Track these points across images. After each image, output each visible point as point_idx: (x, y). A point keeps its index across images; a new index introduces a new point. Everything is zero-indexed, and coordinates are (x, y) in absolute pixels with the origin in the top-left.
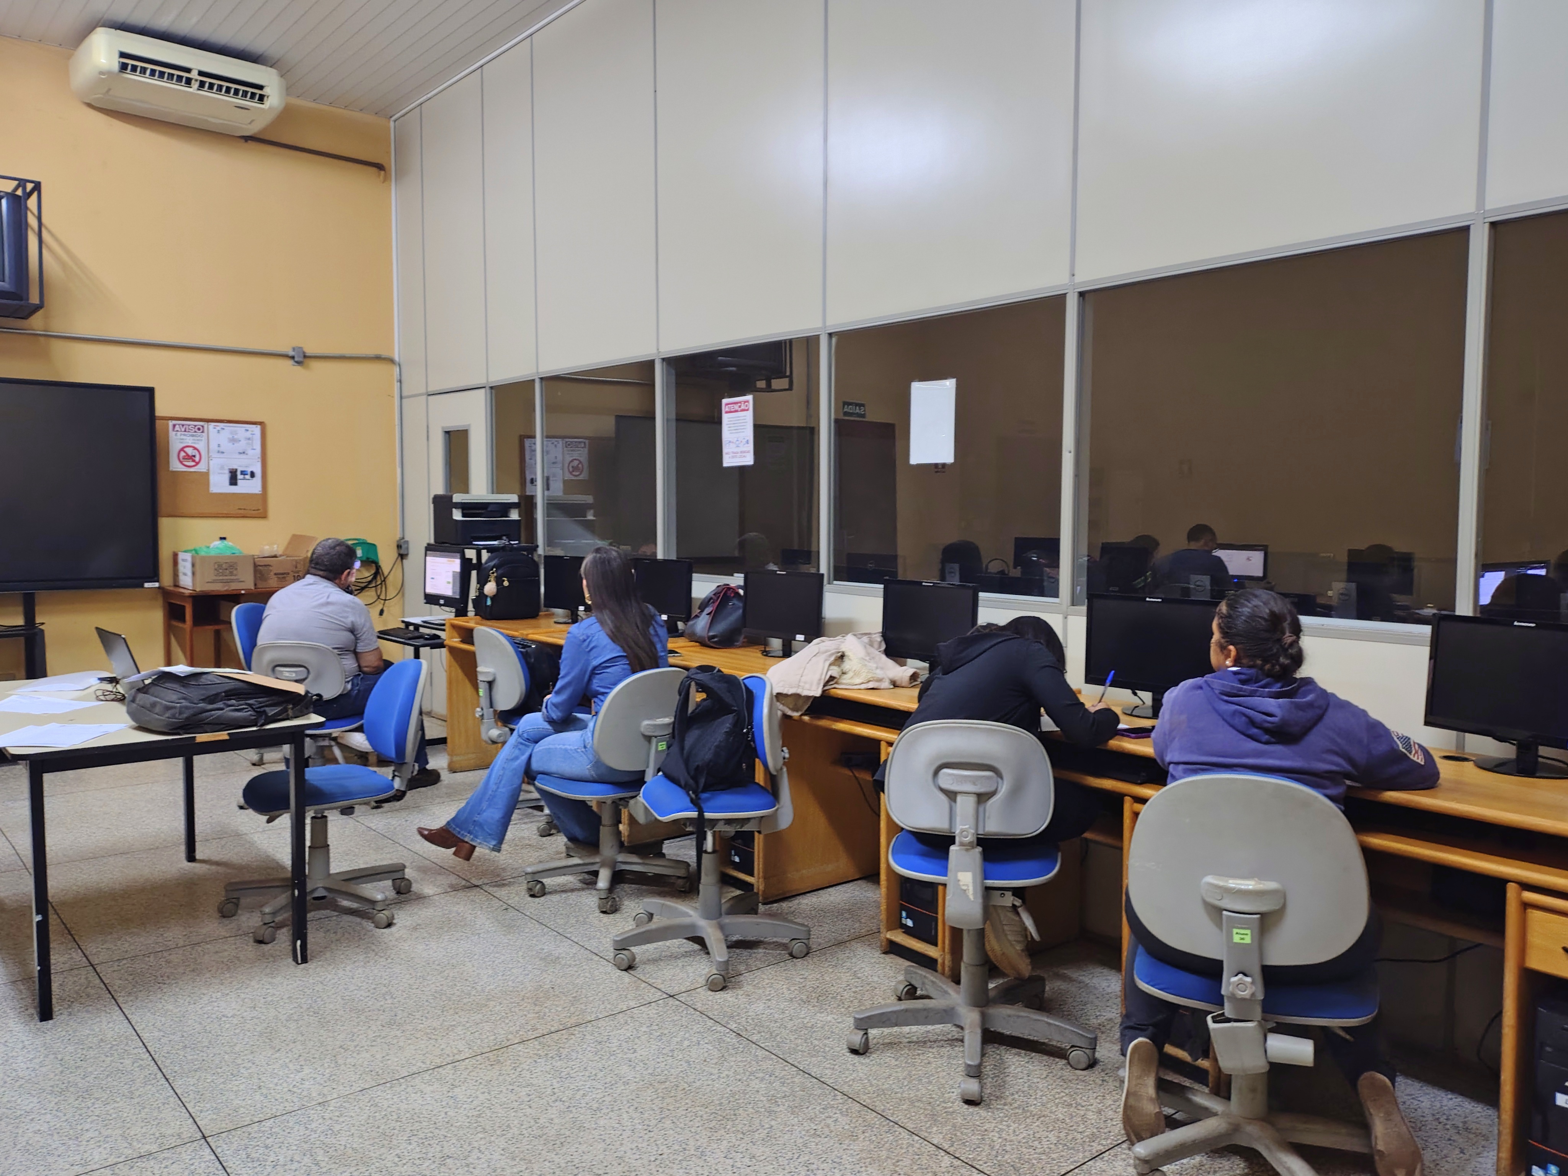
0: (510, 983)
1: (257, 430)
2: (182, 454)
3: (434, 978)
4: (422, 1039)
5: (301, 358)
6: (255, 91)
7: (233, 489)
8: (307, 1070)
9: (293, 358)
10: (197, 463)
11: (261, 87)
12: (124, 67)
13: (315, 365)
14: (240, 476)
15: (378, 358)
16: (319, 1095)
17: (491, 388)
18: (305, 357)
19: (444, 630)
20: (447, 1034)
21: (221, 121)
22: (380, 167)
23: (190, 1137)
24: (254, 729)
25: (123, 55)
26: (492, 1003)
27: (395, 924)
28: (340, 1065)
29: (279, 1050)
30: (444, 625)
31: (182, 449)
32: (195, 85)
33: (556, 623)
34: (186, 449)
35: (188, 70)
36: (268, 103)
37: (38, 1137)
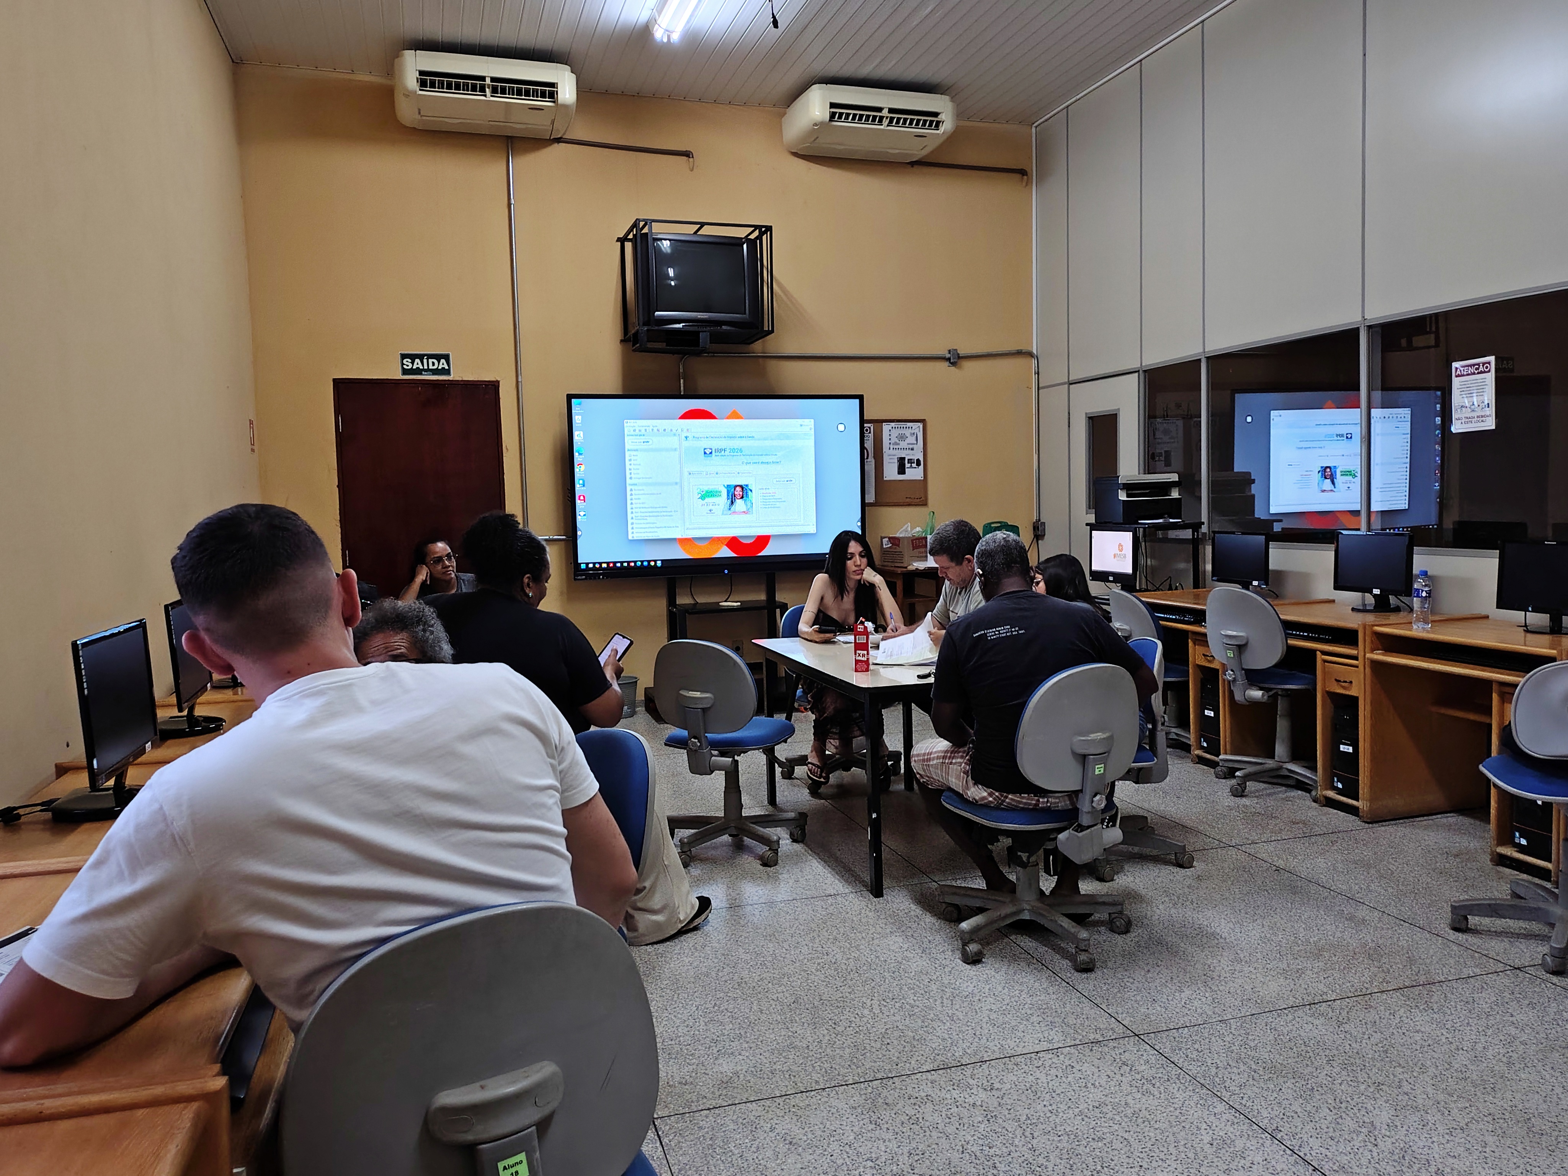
1: (918, 428)
5: (954, 359)
6: (931, 118)
7: (903, 477)
8: (1187, 991)
9: (949, 359)
11: (936, 114)
12: (833, 115)
13: (968, 365)
14: (907, 465)
15: (1019, 353)
17: (1145, 371)
18: (959, 357)
21: (897, 151)
22: (1023, 172)
23: (1124, 1033)
29: (1149, 971)
36: (941, 128)
37: (994, 1015)
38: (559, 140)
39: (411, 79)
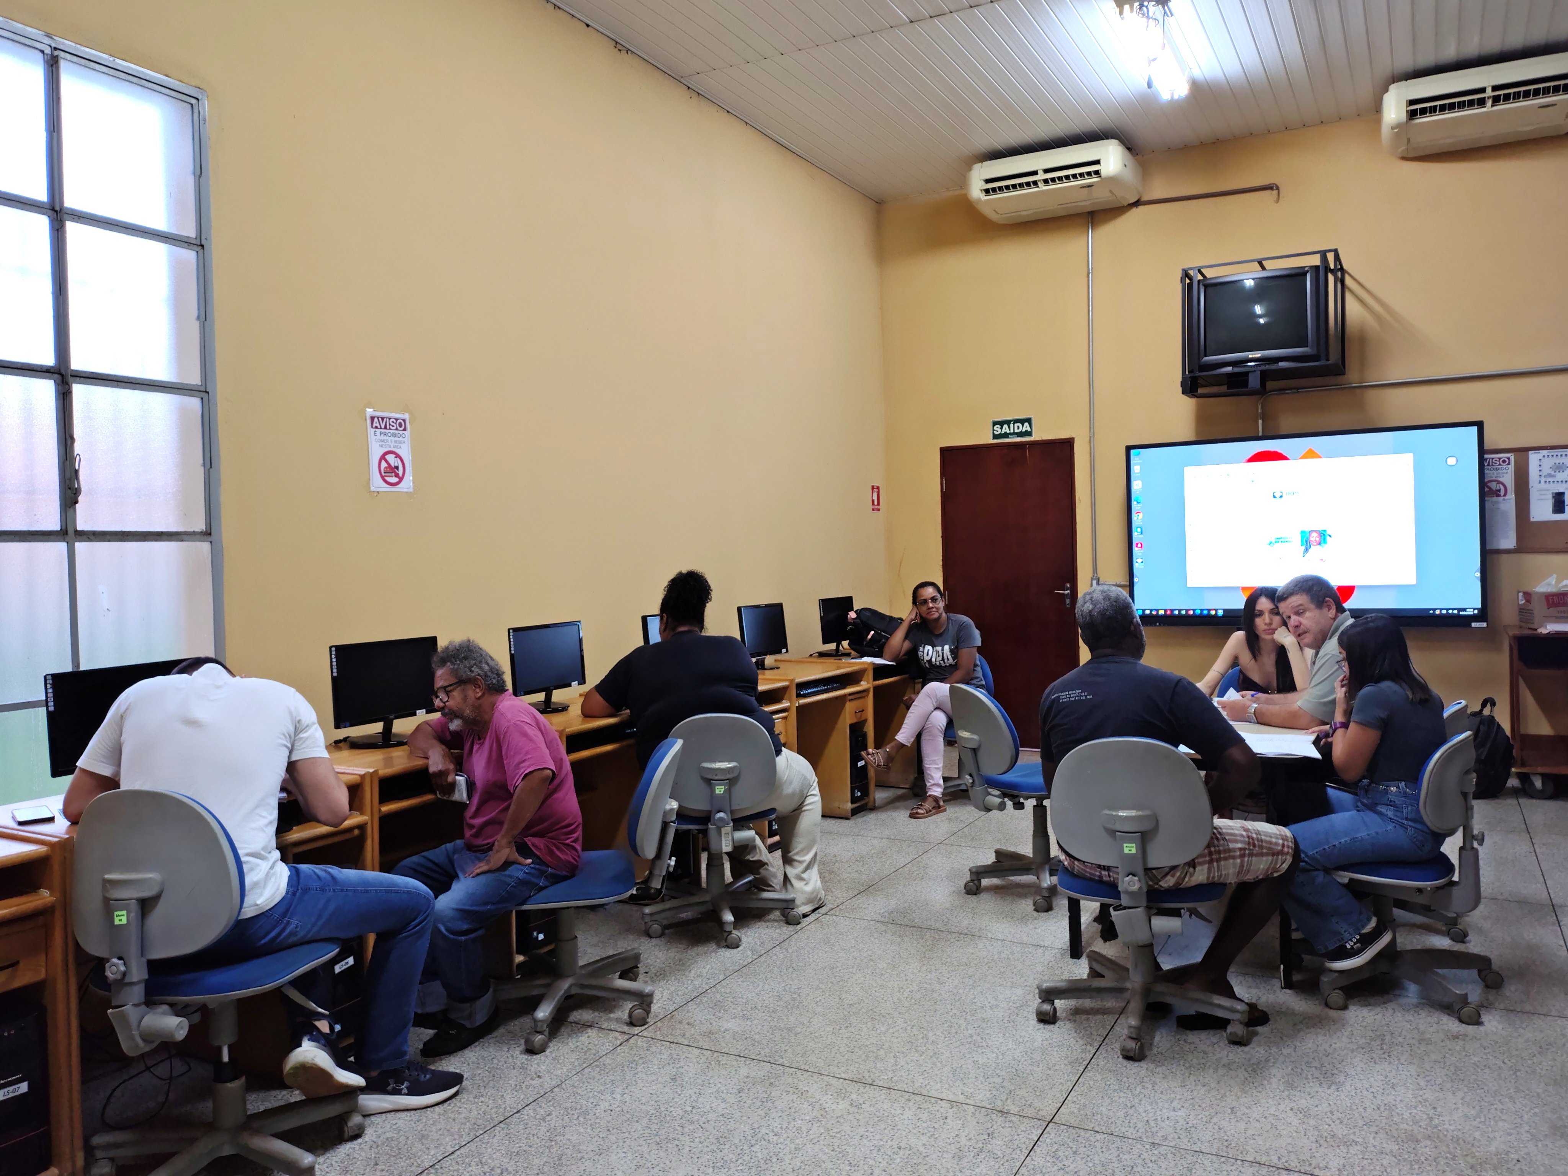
7: (1560, 517)
12: (1413, 114)
25: (1411, 102)
32: (1489, 103)
35: (1483, 90)
38: (1137, 203)
39: (976, 189)
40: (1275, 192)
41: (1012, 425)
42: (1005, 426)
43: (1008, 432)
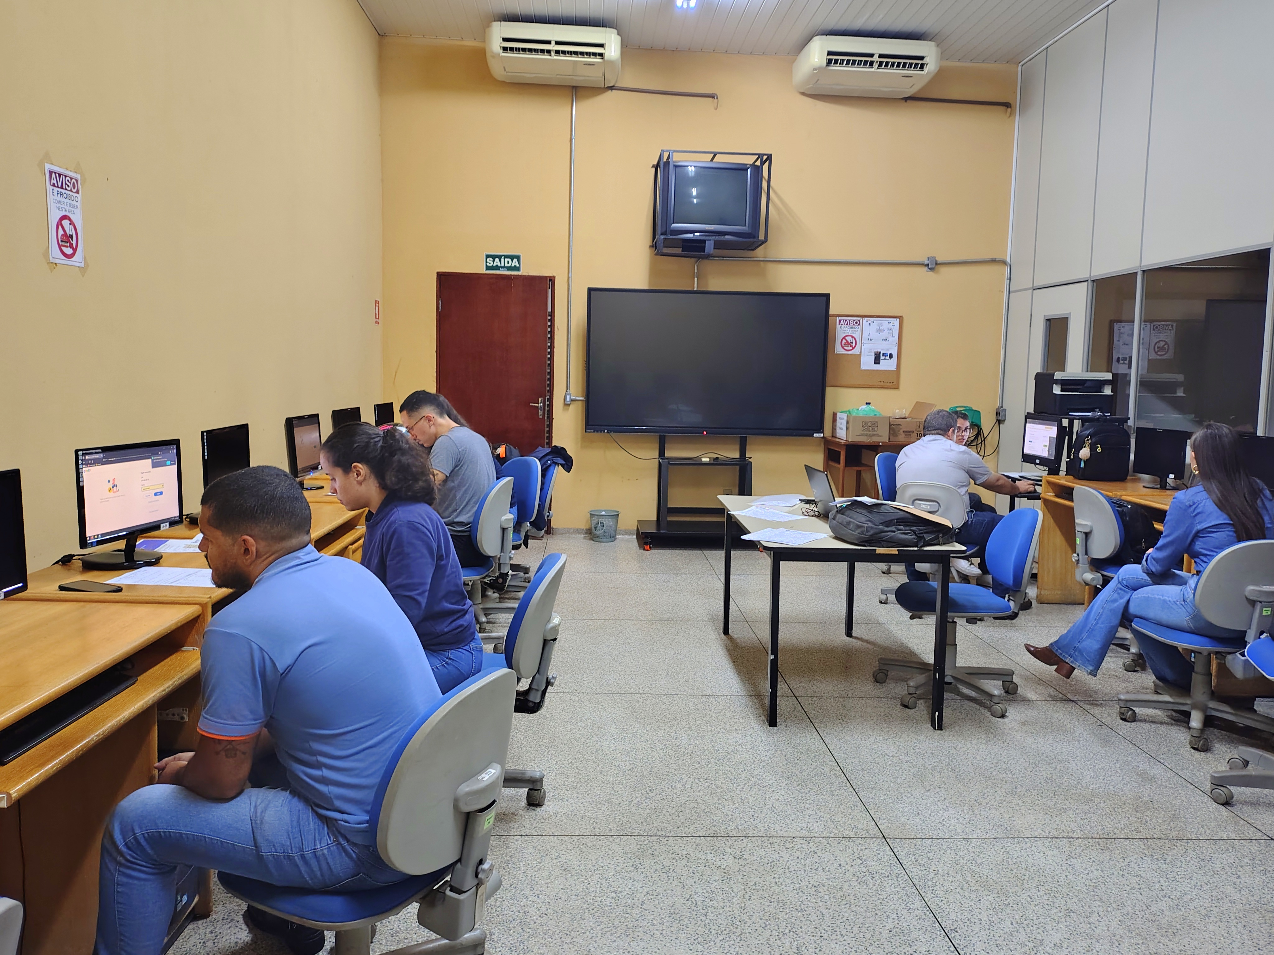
0: (1111, 787)
1: (896, 322)
2: (844, 341)
3: (1044, 767)
4: (1040, 813)
5: (933, 265)
6: (917, 61)
7: (877, 367)
8: (951, 811)
9: (927, 265)
10: (853, 348)
11: (923, 58)
12: (829, 62)
13: (943, 270)
14: (882, 357)
15: (993, 261)
16: (963, 831)
17: (1093, 281)
18: (936, 264)
19: (1041, 485)
20: (1061, 814)
21: (890, 89)
22: (1007, 105)
23: (875, 835)
24: (916, 549)
25: (829, 53)
26: (1097, 800)
27: (1008, 716)
28: (976, 815)
29: (929, 790)
30: (1041, 481)
31: (844, 338)
32: (876, 65)
33: (1144, 487)
34: (847, 338)
35: (872, 55)
36: (926, 69)
37: (778, 804)
38: (611, 88)
39: (496, 45)
40: (716, 100)
41: (502, 260)
42: (497, 260)
43: (499, 265)
